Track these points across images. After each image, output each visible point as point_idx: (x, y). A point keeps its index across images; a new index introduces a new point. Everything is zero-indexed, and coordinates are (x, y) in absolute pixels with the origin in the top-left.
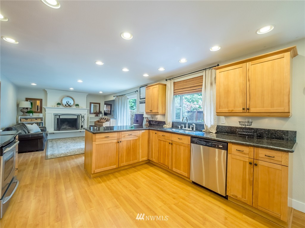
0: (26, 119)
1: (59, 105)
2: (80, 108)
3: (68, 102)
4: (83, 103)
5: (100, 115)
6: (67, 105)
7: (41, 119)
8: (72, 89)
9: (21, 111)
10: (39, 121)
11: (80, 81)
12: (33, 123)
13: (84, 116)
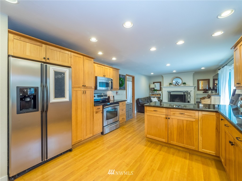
0: (153, 94)
1: (170, 85)
2: (187, 86)
3: (177, 82)
4: (190, 82)
5: (209, 91)
6: (176, 84)
7: (160, 94)
8: (174, 71)
9: (151, 90)
10: (159, 96)
11: (168, 65)
12: (155, 97)
13: (190, 92)
